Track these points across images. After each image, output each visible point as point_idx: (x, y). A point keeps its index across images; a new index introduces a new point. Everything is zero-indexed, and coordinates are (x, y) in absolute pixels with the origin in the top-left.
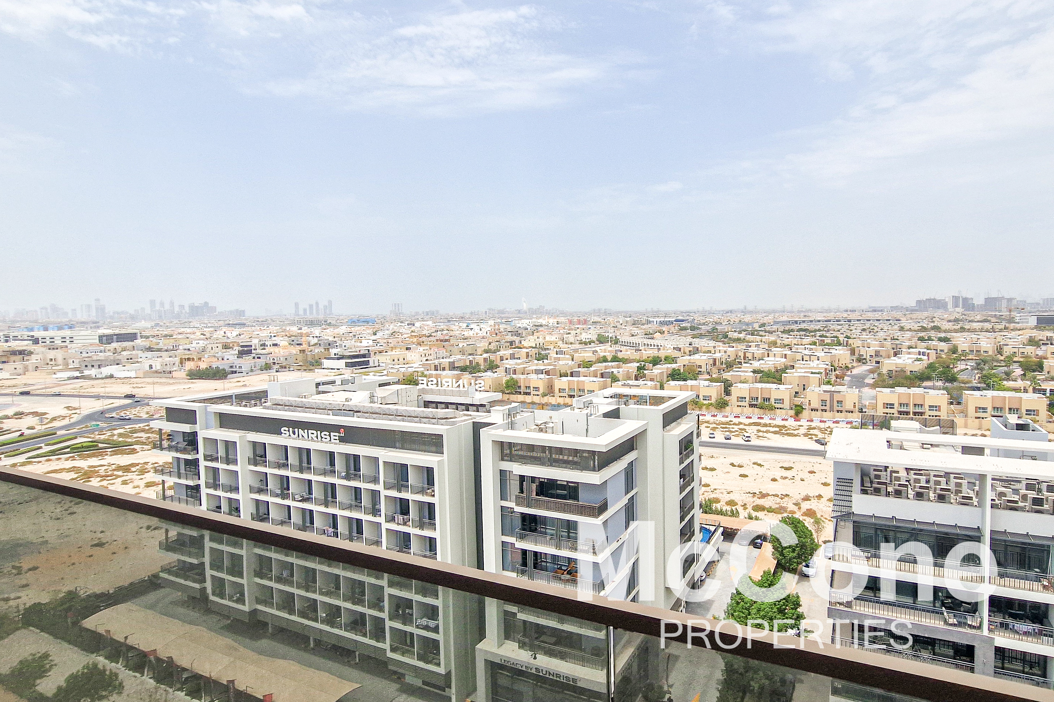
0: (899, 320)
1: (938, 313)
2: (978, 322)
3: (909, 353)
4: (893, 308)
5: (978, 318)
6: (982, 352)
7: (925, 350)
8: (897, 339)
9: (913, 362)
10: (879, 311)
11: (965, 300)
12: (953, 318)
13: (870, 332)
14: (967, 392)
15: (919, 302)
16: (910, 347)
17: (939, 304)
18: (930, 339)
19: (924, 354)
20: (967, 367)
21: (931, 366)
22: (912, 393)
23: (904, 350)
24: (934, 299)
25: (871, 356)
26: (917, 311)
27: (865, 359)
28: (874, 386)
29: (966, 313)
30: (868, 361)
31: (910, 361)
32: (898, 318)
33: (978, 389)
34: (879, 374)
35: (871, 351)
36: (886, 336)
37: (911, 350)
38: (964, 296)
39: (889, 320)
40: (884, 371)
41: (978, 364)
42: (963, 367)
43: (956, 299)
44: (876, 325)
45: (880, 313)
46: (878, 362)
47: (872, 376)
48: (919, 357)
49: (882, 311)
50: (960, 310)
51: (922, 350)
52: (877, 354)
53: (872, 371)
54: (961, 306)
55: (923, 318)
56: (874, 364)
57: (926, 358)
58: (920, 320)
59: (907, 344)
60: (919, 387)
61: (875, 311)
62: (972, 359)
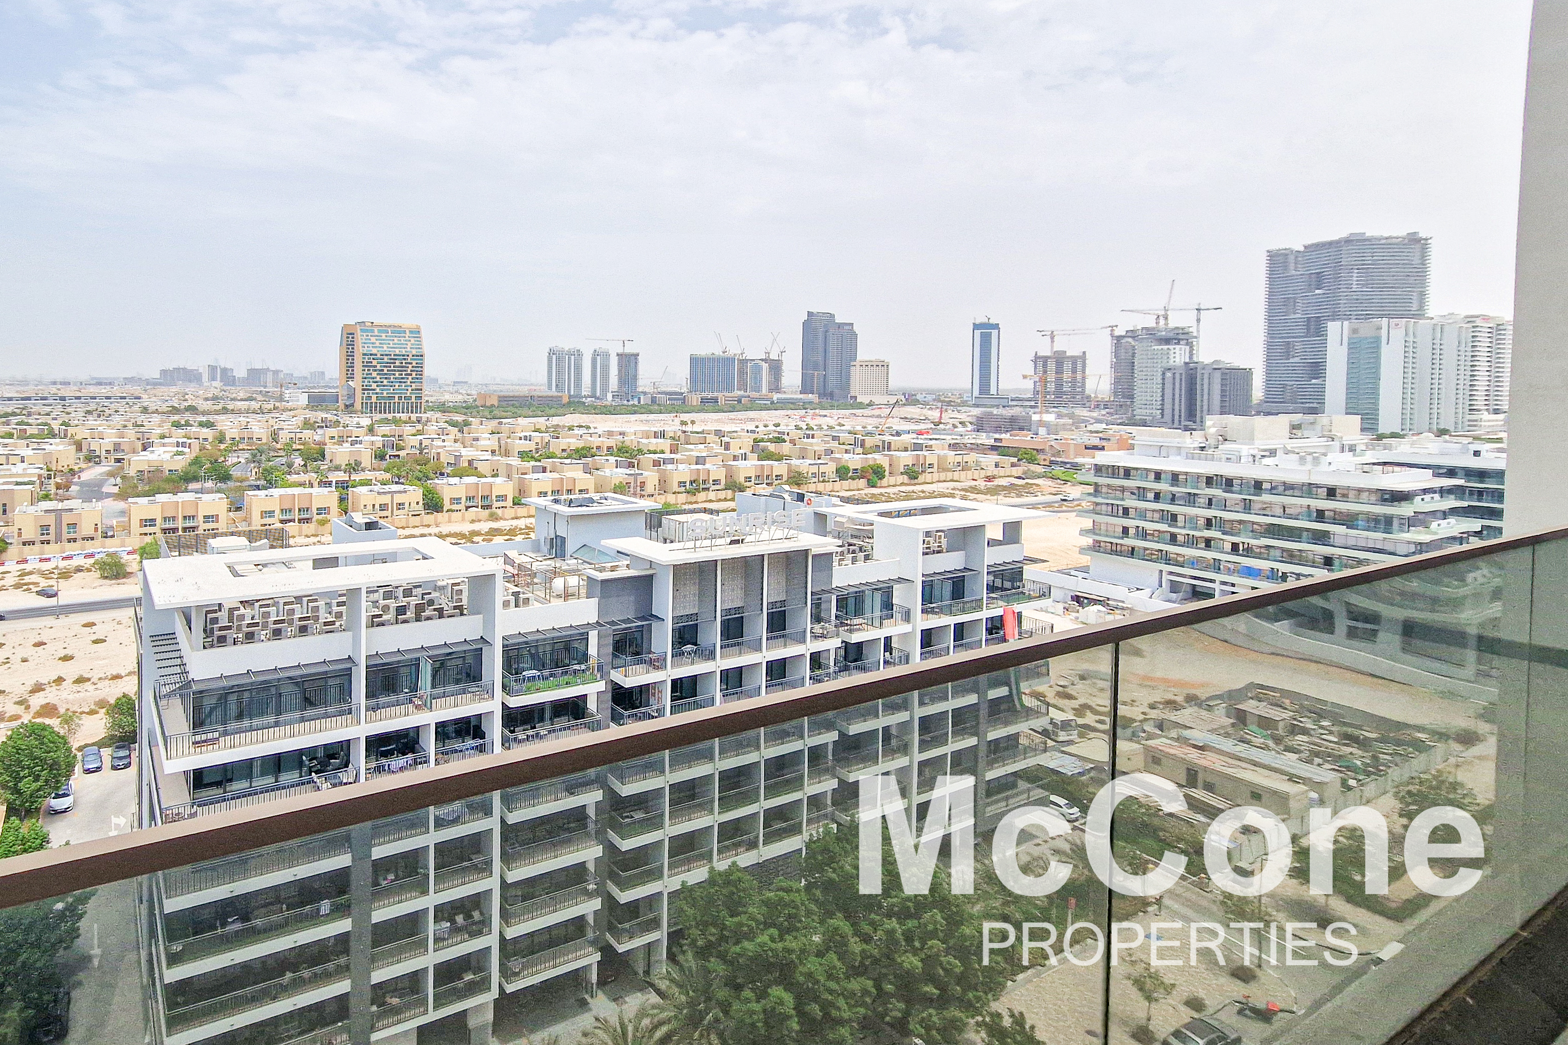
0: (139, 398)
1: (191, 388)
2: (242, 400)
3: (164, 445)
4: (128, 380)
5: (242, 395)
6: (254, 439)
7: (185, 440)
8: (143, 426)
9: (172, 457)
10: (106, 384)
11: (224, 371)
12: (211, 395)
13: (99, 416)
14: (250, 493)
15: (164, 372)
16: (163, 437)
17: (191, 376)
18: (188, 424)
19: (183, 445)
20: (240, 460)
21: (196, 462)
22: (180, 500)
23: (156, 441)
24: (184, 369)
25: (108, 452)
26: (160, 384)
27: (99, 457)
28: (122, 496)
29: (225, 388)
30: (103, 458)
31: (167, 456)
32: (137, 394)
33: (258, 488)
34: (123, 478)
35: (108, 443)
36: (125, 421)
37: (166, 440)
38: (223, 366)
39: (124, 398)
40: (132, 472)
41: (254, 456)
42: (235, 460)
43: (213, 369)
44: (106, 404)
45: (108, 387)
46: (118, 461)
47: (112, 480)
48: (180, 449)
49: (110, 384)
50: (217, 384)
51: (181, 440)
52: (117, 447)
53: (112, 474)
54: (219, 379)
55: (172, 394)
56: (112, 463)
57: (187, 450)
58: (167, 398)
59: (158, 431)
60: (186, 491)
61: (100, 384)
62: (244, 450)
